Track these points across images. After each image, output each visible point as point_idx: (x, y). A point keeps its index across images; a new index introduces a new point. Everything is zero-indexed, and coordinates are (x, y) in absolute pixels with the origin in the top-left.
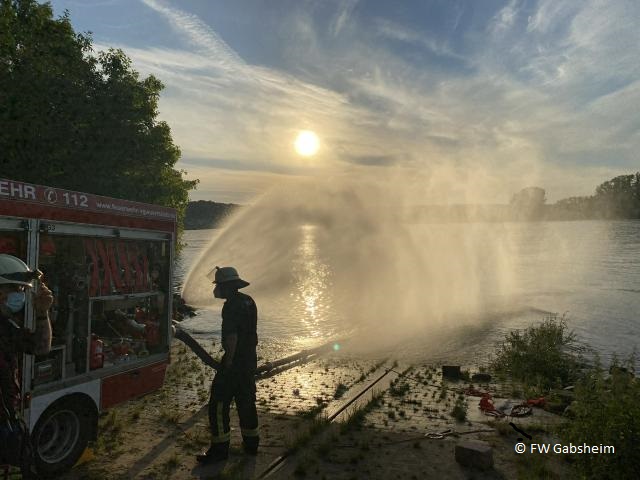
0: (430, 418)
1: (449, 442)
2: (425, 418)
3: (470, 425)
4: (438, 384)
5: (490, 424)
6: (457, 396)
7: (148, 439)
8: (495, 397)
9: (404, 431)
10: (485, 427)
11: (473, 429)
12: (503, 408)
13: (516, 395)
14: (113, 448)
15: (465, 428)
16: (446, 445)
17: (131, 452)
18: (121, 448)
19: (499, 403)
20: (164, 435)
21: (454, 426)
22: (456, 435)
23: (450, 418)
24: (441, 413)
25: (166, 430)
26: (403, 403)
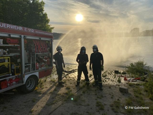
0: (113, 82)
1: (117, 87)
2: (111, 82)
3: (122, 83)
4: (113, 74)
5: (127, 83)
6: (118, 77)
7: (49, 85)
8: (127, 77)
9: (106, 84)
10: (125, 84)
11: (123, 84)
12: (130, 80)
13: (133, 77)
14: (42, 87)
15: (121, 84)
16: (117, 88)
17: (46, 88)
18: (43, 87)
19: (128, 79)
20: (52, 85)
21: (118, 83)
22: (119, 85)
23: (117, 82)
24: (115, 81)
25: (53, 83)
26: (106, 78)
